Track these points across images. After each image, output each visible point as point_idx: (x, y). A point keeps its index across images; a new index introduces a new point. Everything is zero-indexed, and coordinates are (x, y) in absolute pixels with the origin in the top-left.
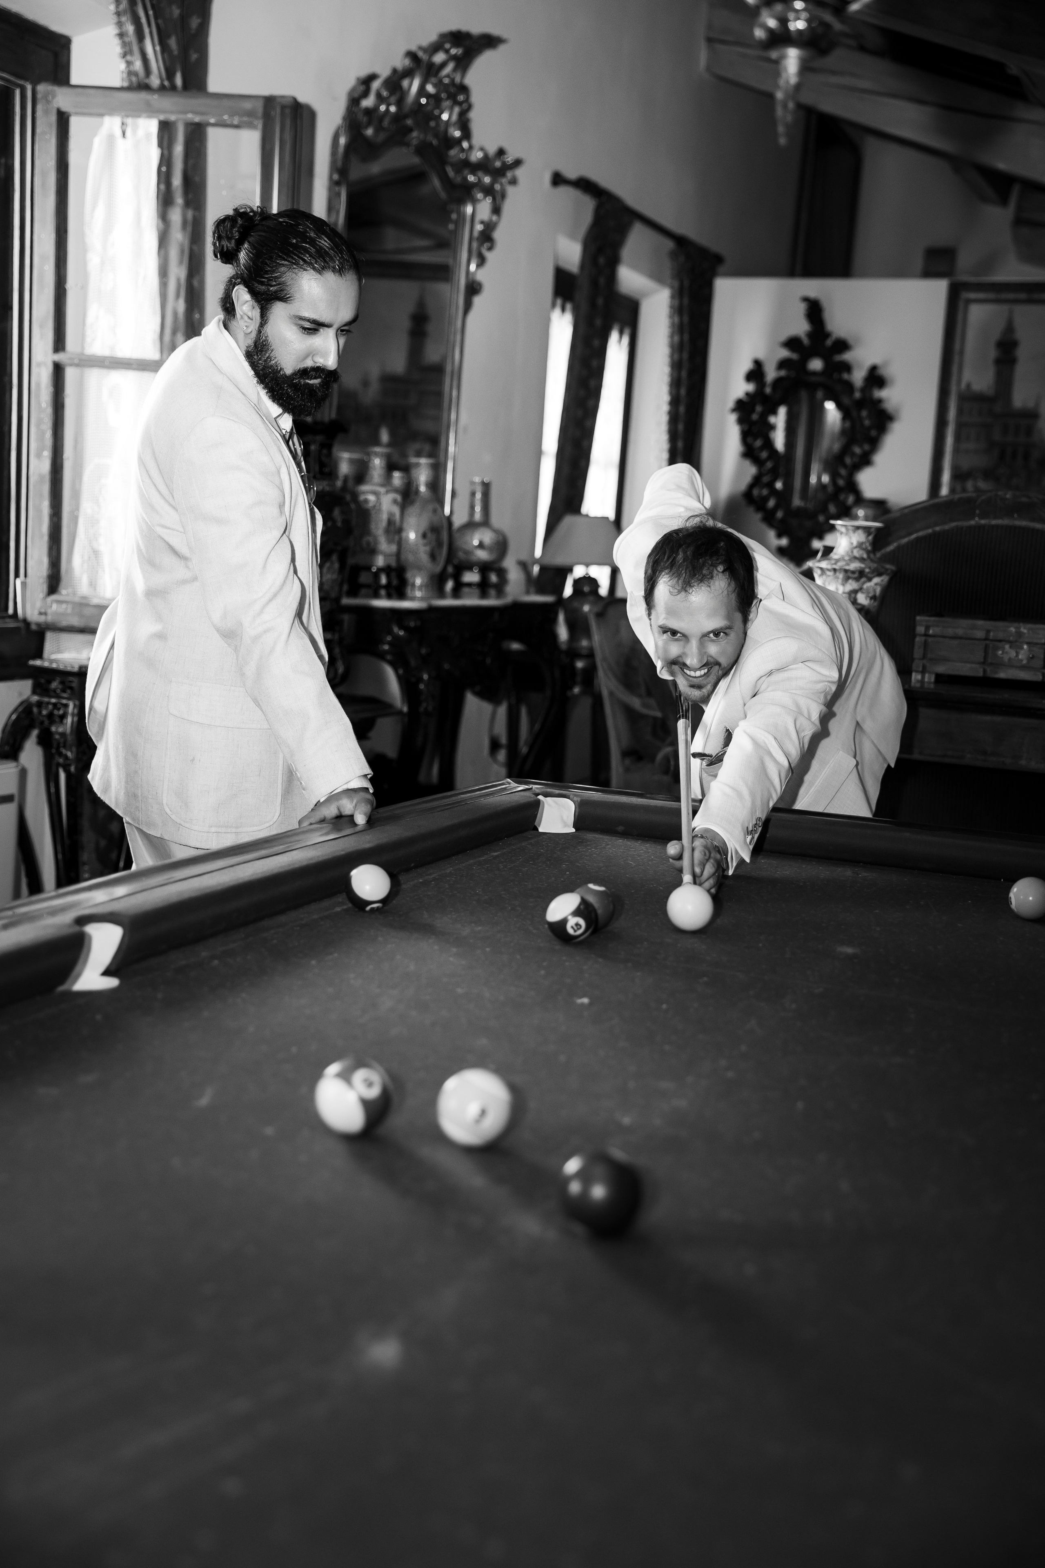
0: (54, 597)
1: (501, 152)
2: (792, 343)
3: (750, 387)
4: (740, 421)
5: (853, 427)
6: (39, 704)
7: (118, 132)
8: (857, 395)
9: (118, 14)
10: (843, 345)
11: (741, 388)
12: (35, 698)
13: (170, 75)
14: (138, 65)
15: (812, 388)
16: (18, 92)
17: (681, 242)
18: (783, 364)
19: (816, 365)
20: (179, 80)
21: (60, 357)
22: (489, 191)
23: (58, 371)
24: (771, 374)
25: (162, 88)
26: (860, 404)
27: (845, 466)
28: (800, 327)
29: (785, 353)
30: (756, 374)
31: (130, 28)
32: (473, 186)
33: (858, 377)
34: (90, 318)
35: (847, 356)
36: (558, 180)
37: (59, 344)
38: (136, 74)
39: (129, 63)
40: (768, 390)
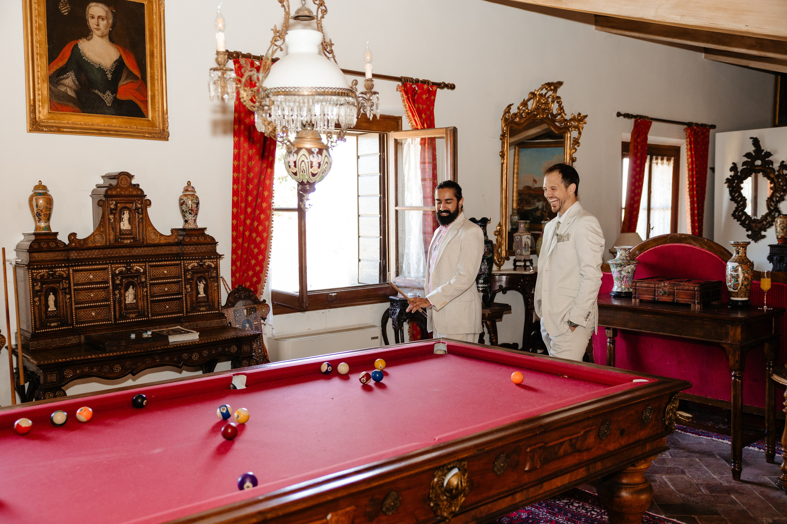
0: (397, 277)
1: (579, 114)
2: (748, 155)
3: (732, 173)
4: (728, 187)
5: (775, 186)
6: (391, 310)
7: (411, 142)
8: (777, 173)
9: (407, 111)
10: (769, 154)
11: (729, 174)
12: (391, 308)
13: (423, 125)
14: (414, 123)
15: (757, 172)
16: (385, 135)
17: (689, 125)
18: (744, 164)
19: (758, 163)
20: (425, 126)
21: (397, 208)
22: (577, 128)
23: (397, 211)
24: (740, 168)
25: (421, 128)
26: (778, 177)
27: (773, 202)
28: (751, 149)
29: (746, 159)
30: (734, 168)
31: (410, 114)
32: (570, 127)
33: (776, 166)
34: (406, 196)
35: (770, 158)
36: (619, 114)
37: (397, 205)
38: (414, 126)
39: (411, 123)
40: (739, 174)
